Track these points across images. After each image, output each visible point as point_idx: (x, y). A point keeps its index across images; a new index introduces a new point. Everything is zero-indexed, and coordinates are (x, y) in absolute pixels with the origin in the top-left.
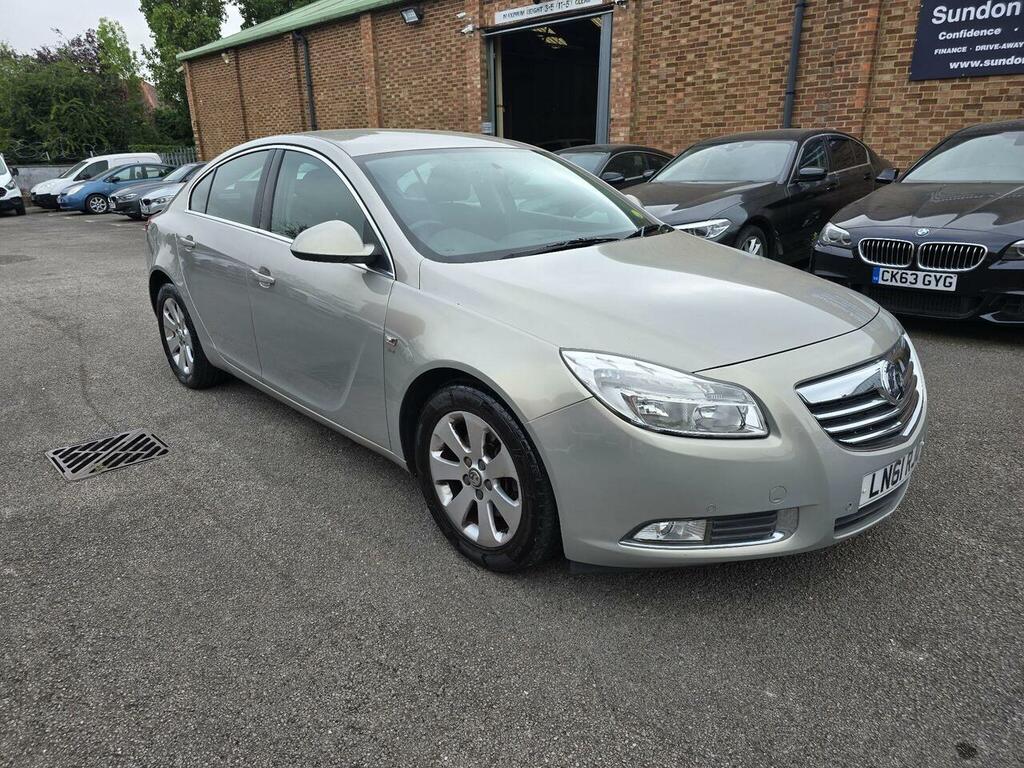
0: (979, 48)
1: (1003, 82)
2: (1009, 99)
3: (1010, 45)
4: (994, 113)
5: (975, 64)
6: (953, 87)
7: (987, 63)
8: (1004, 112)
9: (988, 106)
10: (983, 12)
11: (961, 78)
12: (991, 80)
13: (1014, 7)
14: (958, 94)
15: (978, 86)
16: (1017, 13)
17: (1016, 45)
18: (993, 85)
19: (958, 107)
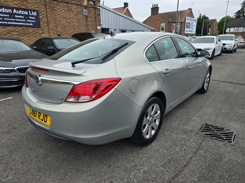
0: (5, 19)
1: (14, 28)
2: (16, 32)
3: (12, 20)
4: (14, 35)
5: (6, 23)
6: (2, 28)
7: (9, 23)
8: (17, 35)
9: (12, 33)
10: (3, 10)
11: (3, 26)
12: (11, 27)
13: (10, 11)
14: (4, 30)
15: (8, 28)
16: (11, 12)
17: (14, 20)
18: (12, 28)
19: (5, 33)
